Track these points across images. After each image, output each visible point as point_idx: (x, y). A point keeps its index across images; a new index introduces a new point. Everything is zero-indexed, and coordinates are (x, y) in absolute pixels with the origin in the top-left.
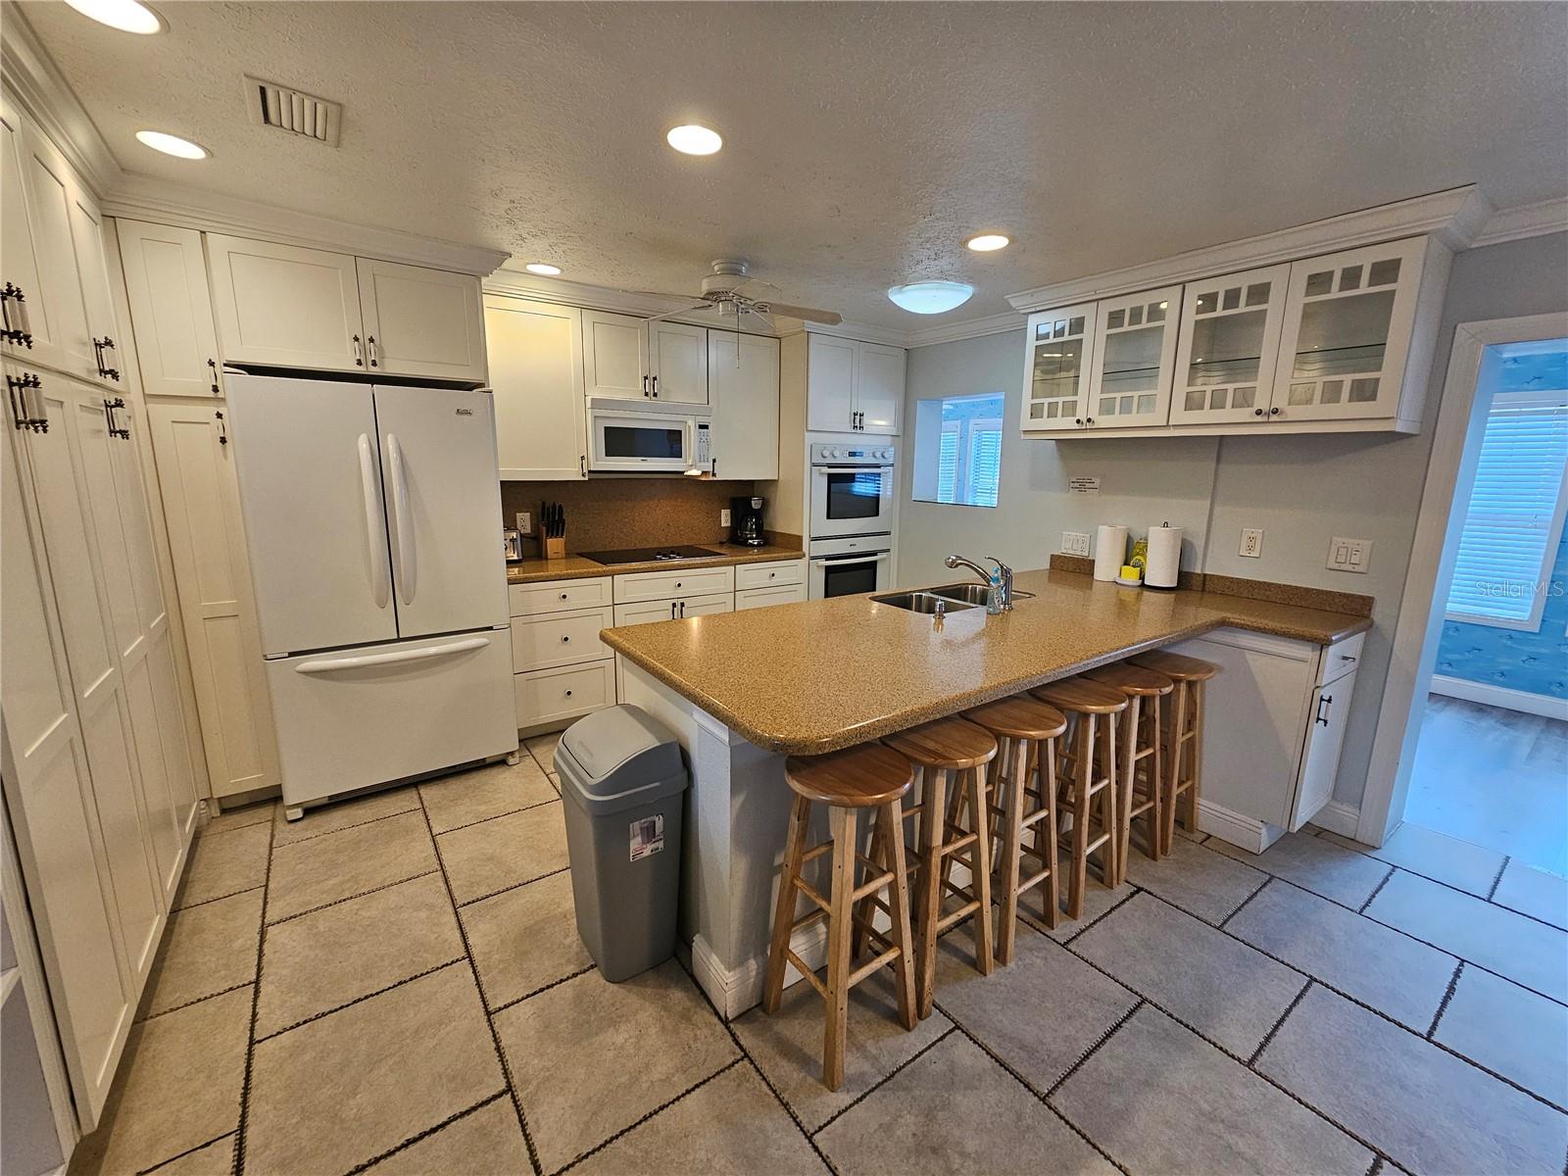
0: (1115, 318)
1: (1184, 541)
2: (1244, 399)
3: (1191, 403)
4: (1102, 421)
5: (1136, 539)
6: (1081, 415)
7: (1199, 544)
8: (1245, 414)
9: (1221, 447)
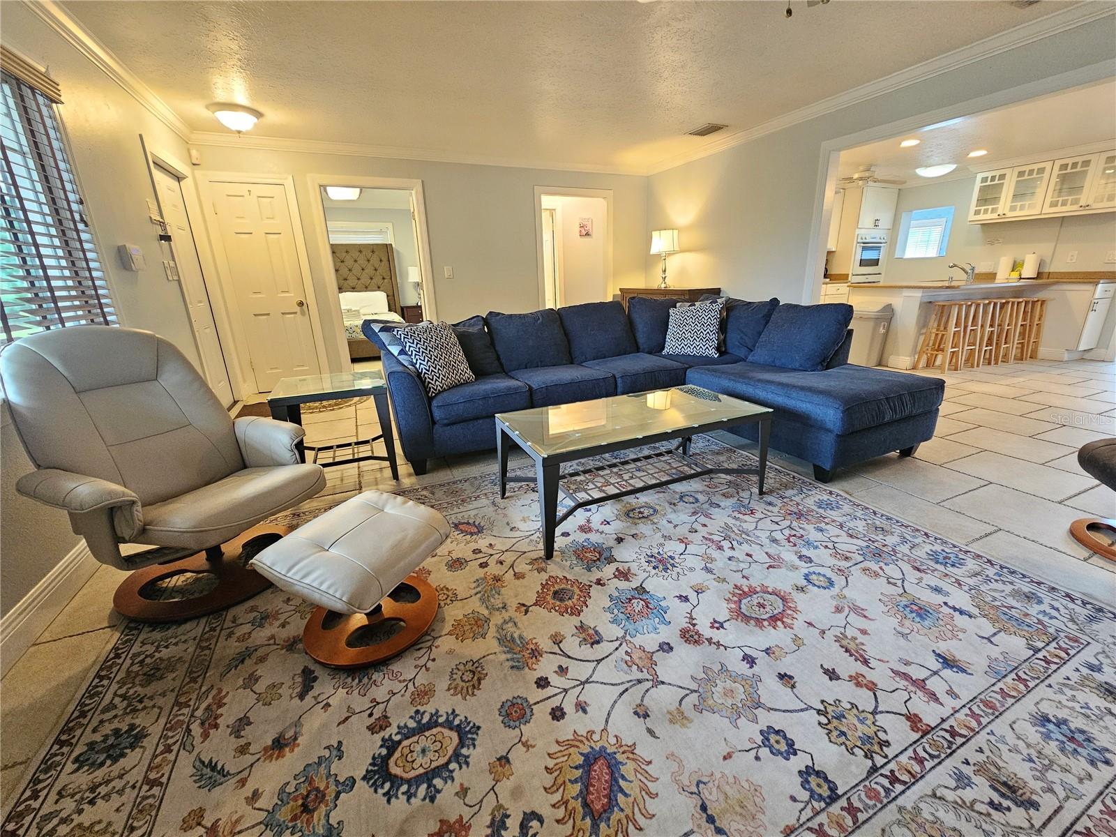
0: (1021, 174)
1: (1041, 260)
2: (1075, 202)
3: (1053, 204)
4: (1009, 214)
5: (1018, 261)
6: (1000, 212)
7: (1048, 261)
8: (1075, 207)
9: (1063, 221)
